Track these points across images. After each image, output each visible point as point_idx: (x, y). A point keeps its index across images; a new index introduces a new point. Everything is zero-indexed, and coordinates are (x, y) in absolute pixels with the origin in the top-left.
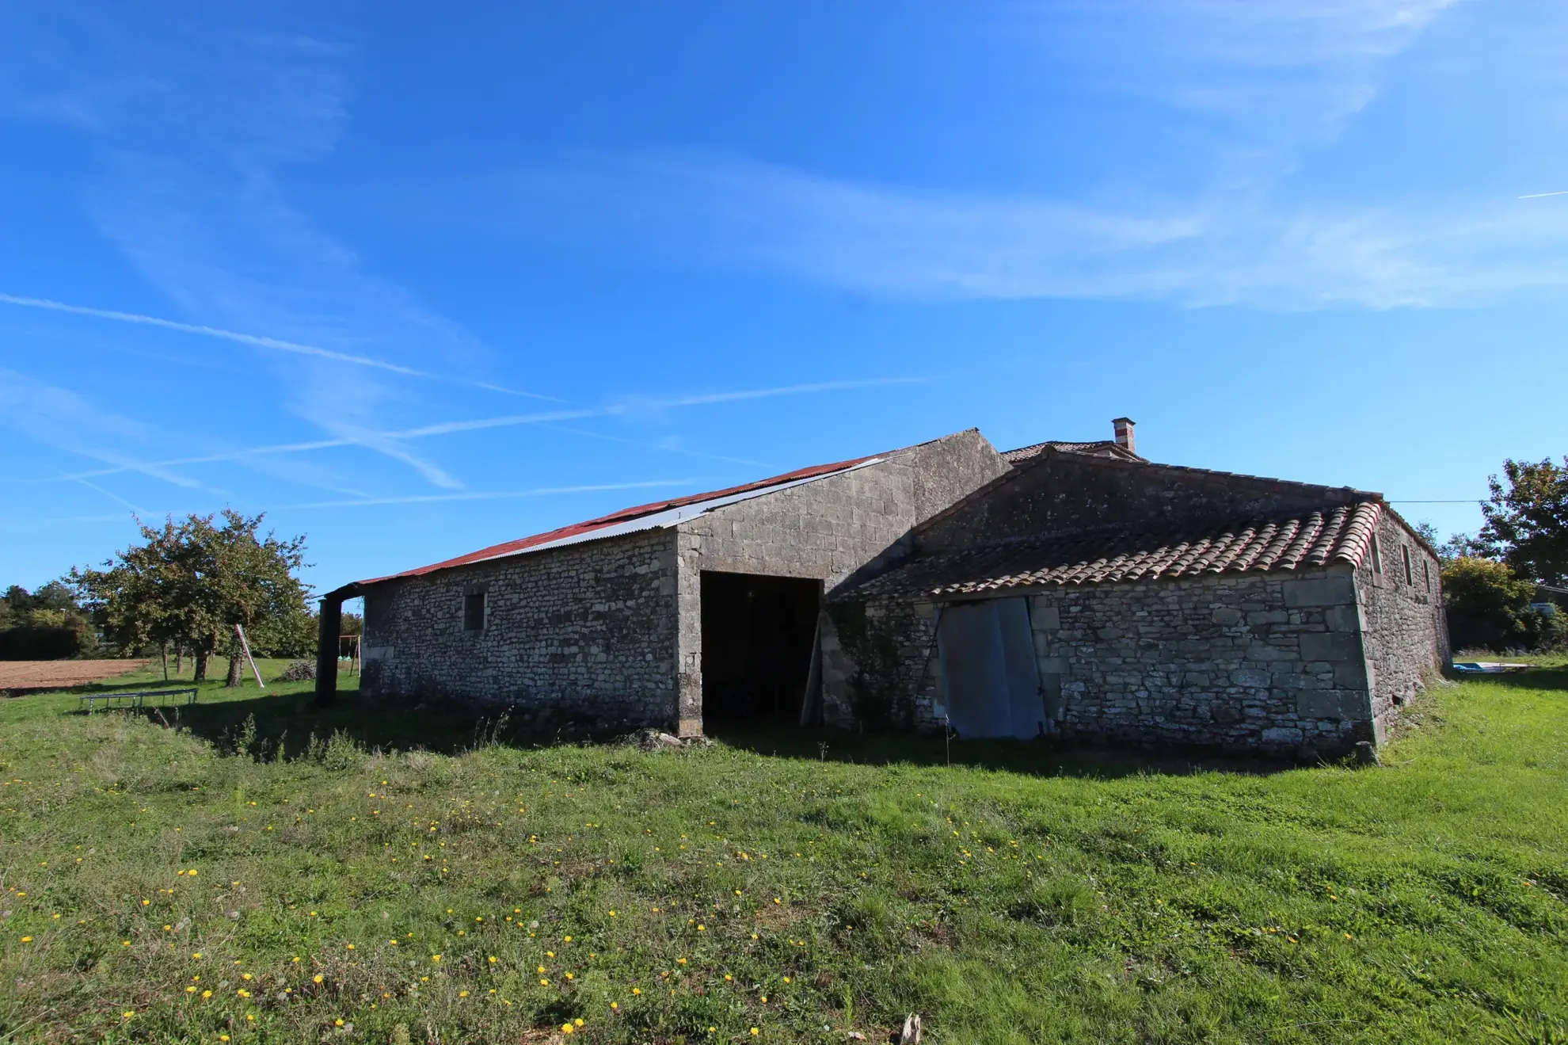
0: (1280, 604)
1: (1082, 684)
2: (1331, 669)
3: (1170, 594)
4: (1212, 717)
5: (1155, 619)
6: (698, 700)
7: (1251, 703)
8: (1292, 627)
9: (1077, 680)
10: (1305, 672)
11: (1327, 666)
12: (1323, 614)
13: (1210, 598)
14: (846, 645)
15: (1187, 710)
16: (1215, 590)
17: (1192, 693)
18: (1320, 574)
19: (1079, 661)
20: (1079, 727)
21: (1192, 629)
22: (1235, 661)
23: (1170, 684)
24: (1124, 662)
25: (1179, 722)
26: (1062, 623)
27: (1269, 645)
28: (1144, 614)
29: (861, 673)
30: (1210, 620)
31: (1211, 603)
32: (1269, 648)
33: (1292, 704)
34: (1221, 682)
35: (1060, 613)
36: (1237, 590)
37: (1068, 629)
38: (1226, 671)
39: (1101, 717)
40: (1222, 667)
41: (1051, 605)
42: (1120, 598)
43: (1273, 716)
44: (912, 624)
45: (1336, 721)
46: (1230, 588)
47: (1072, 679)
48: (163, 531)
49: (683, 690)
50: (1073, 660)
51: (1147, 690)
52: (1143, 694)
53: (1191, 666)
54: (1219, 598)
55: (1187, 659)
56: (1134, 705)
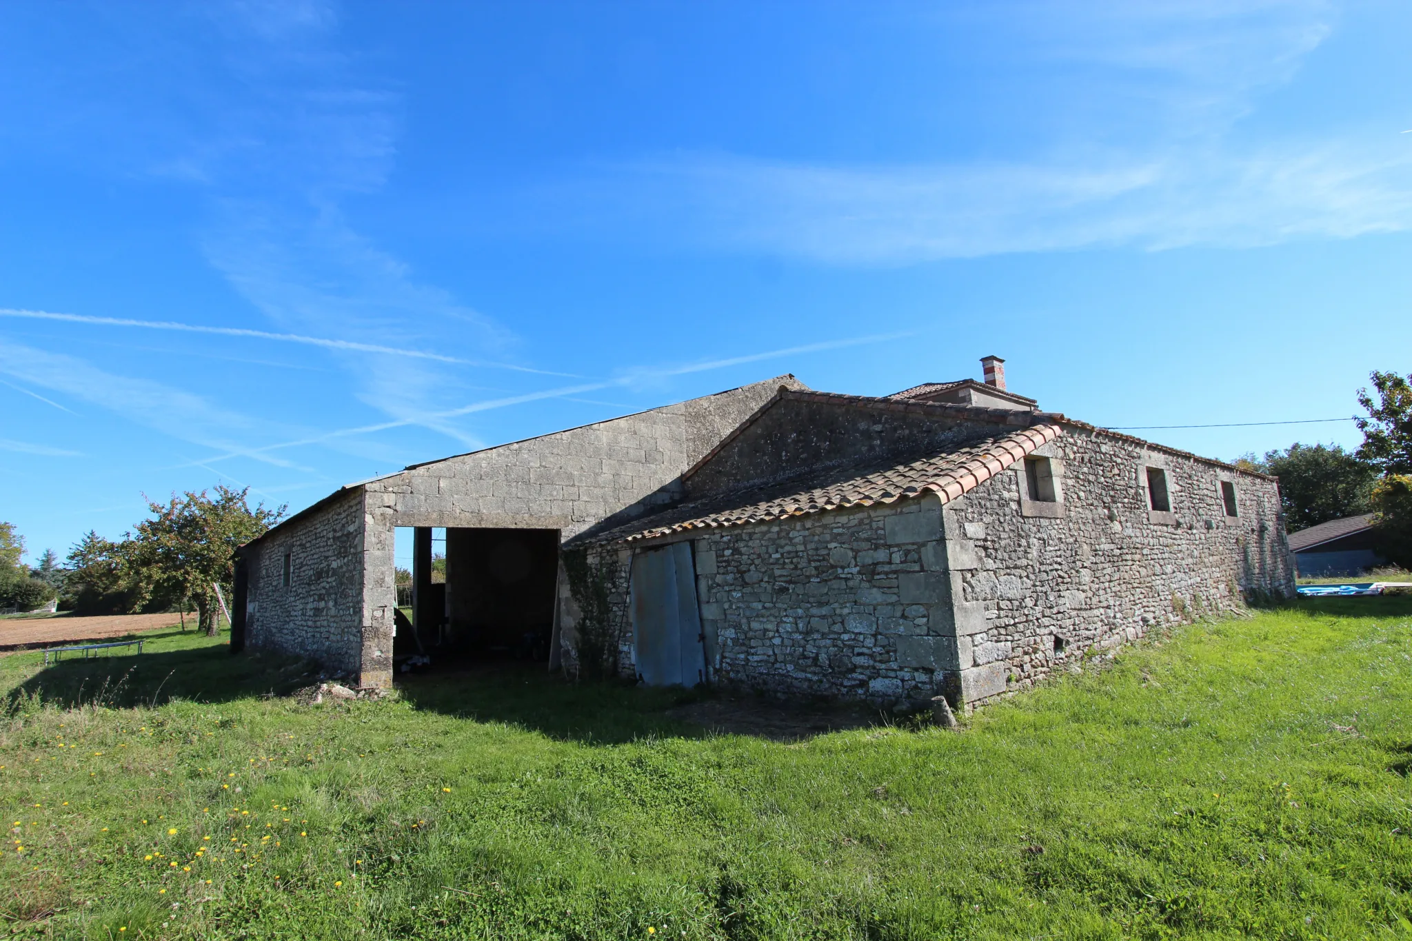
0: (882, 542)
1: (733, 631)
2: (925, 612)
3: (797, 535)
4: (830, 666)
5: (786, 561)
6: (388, 651)
7: (861, 650)
8: (893, 567)
9: (729, 626)
10: (903, 616)
11: (922, 610)
12: (918, 551)
13: (828, 537)
14: (575, 592)
15: (809, 658)
16: (832, 529)
17: (815, 640)
18: (914, 508)
19: (731, 607)
20: (732, 675)
21: (814, 572)
22: (848, 605)
23: (798, 631)
24: (764, 608)
25: (805, 671)
26: (718, 567)
27: (874, 586)
28: (778, 556)
29: (584, 620)
30: (828, 561)
31: (828, 542)
32: (875, 590)
33: (893, 651)
34: (837, 628)
35: (717, 556)
36: (849, 528)
37: (723, 574)
38: (840, 615)
39: (747, 664)
40: (838, 611)
41: (711, 550)
42: (760, 540)
43: (878, 665)
44: (616, 571)
45: (930, 671)
46: (843, 527)
47: (727, 625)
48: (168, 506)
49: (367, 643)
50: (726, 606)
51: (780, 636)
52: (777, 641)
53: (814, 611)
54: (835, 537)
55: (811, 603)
56: (771, 653)
